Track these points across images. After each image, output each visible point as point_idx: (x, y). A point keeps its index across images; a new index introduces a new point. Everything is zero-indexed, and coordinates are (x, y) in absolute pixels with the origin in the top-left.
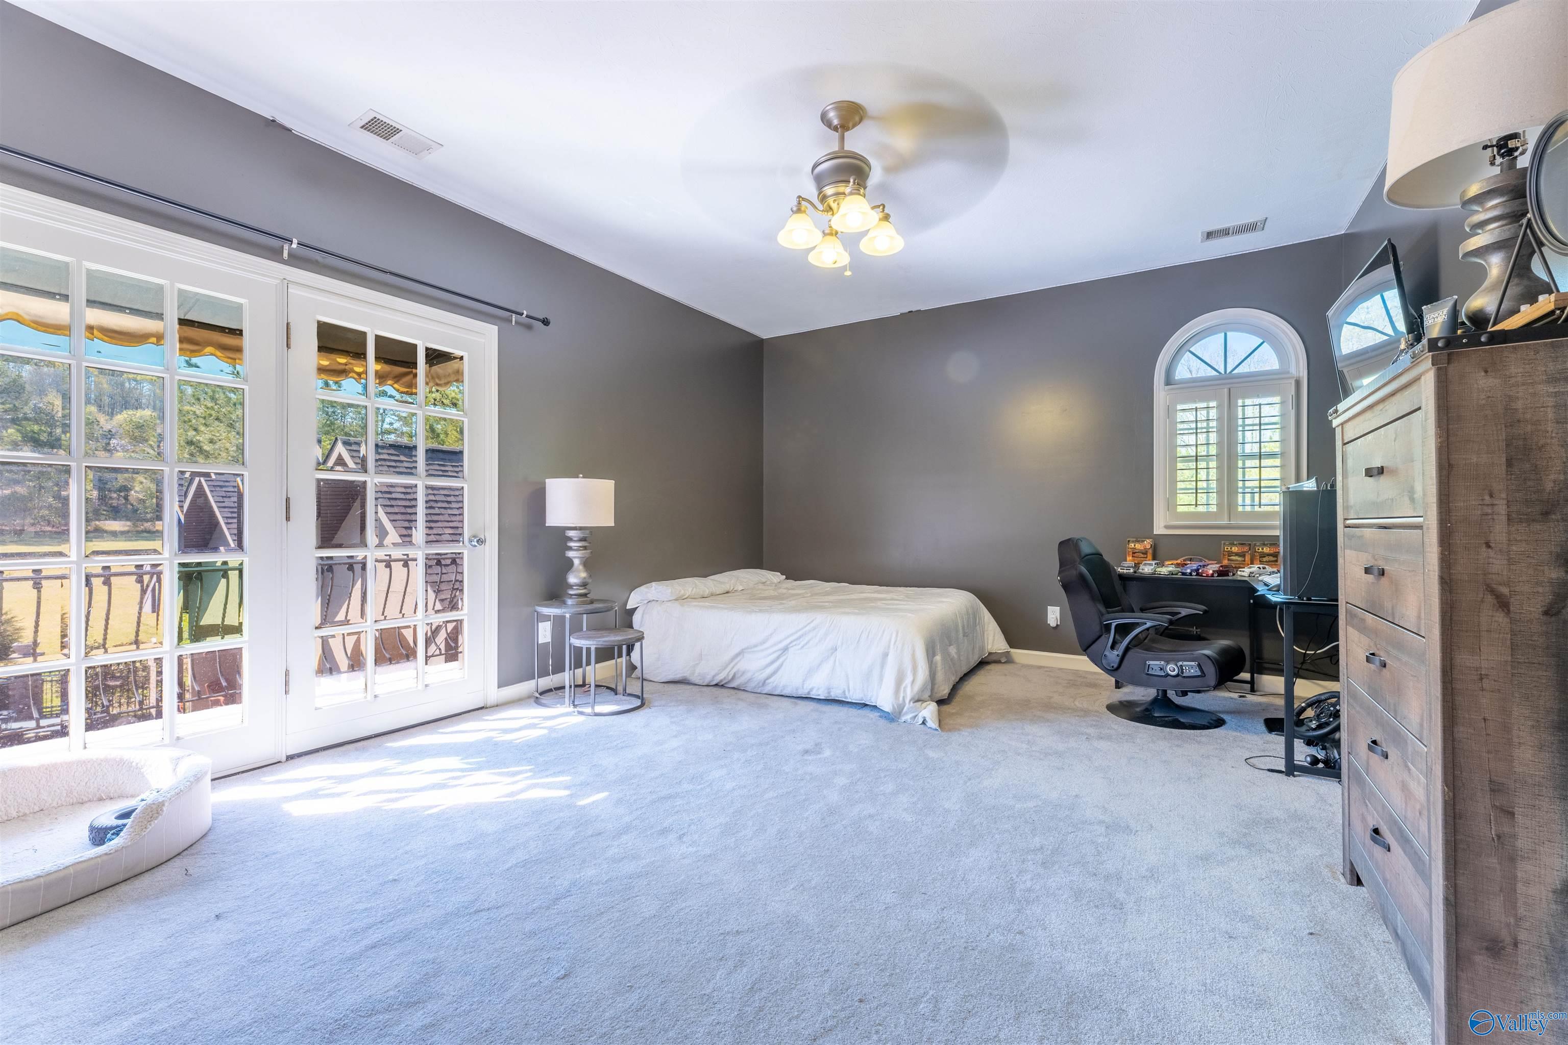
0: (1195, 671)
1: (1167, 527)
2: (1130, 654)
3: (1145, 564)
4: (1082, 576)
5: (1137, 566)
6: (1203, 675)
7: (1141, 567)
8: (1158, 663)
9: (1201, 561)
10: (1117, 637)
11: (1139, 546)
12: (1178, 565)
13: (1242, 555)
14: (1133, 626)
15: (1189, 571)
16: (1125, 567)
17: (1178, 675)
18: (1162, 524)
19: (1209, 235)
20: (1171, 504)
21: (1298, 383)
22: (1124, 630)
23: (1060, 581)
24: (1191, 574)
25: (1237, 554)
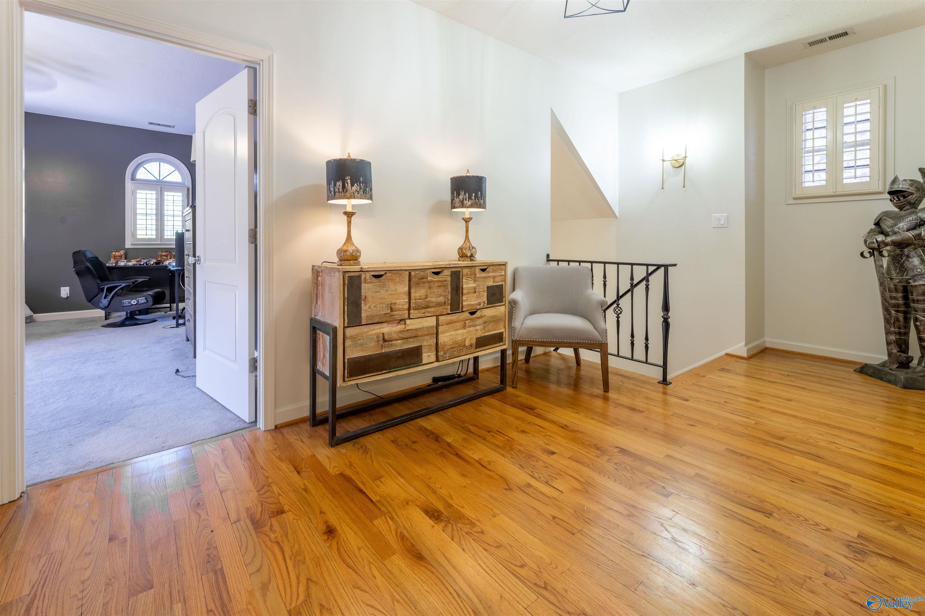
0: (145, 301)
1: (132, 245)
2: (114, 299)
3: (121, 262)
4: (88, 268)
5: (117, 263)
6: (147, 301)
7: (119, 263)
8: (128, 300)
9: (148, 259)
10: (107, 293)
11: (117, 254)
12: (137, 261)
13: (166, 256)
14: (116, 287)
15: (142, 263)
16: (111, 263)
17: (136, 304)
18: (130, 243)
19: (151, 123)
20: (134, 234)
21: (188, 189)
22: (110, 290)
23: (75, 270)
24: (143, 264)
25: (164, 256)
